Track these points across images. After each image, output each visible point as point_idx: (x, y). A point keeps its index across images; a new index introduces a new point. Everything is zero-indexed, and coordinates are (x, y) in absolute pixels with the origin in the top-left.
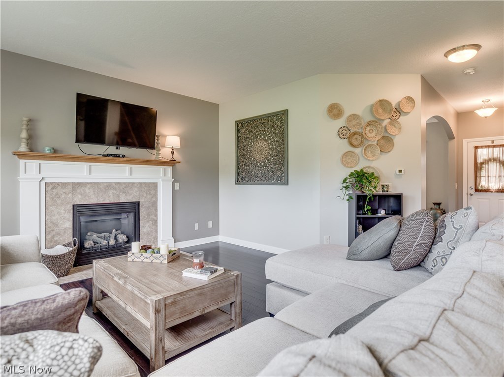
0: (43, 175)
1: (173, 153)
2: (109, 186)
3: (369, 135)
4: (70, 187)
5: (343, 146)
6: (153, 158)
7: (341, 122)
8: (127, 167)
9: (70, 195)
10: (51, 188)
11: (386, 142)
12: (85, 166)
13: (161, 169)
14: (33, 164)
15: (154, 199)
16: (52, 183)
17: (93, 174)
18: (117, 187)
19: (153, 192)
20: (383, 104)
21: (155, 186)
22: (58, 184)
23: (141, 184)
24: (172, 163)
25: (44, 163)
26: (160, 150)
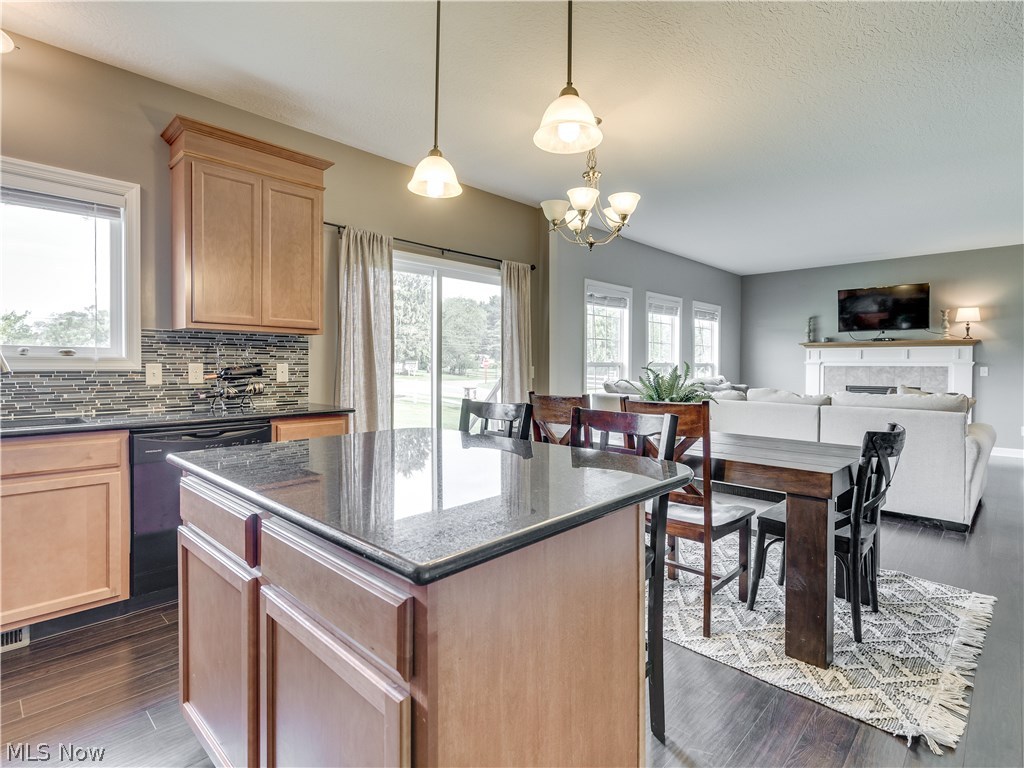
0: (822, 360)
1: (968, 329)
2: (881, 370)
4: (844, 370)
6: (939, 338)
9: (843, 377)
10: (829, 370)
13: (953, 349)
14: (815, 352)
16: (829, 367)
17: (865, 358)
18: (891, 370)
19: (940, 378)
21: (944, 370)
22: (834, 367)
23: (922, 368)
25: (823, 350)
26: (945, 328)
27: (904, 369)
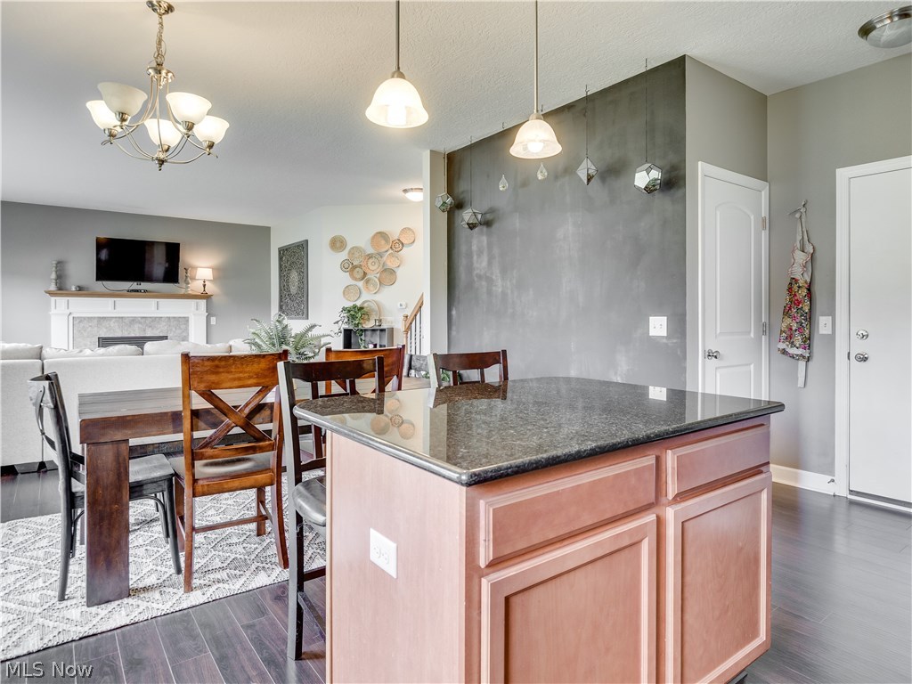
0: (71, 310)
1: (204, 286)
2: (133, 320)
3: (372, 268)
4: (96, 321)
5: (346, 279)
6: (182, 291)
7: (344, 255)
8: (153, 301)
9: (96, 328)
10: (78, 321)
11: (388, 276)
12: (110, 301)
13: (193, 302)
14: (62, 301)
15: (184, 334)
16: (78, 318)
17: (117, 309)
18: (143, 321)
19: (183, 327)
20: (382, 235)
21: (186, 320)
22: (84, 318)
23: (169, 318)
24: (205, 296)
25: (72, 300)
26: (188, 283)
27: (154, 319)
